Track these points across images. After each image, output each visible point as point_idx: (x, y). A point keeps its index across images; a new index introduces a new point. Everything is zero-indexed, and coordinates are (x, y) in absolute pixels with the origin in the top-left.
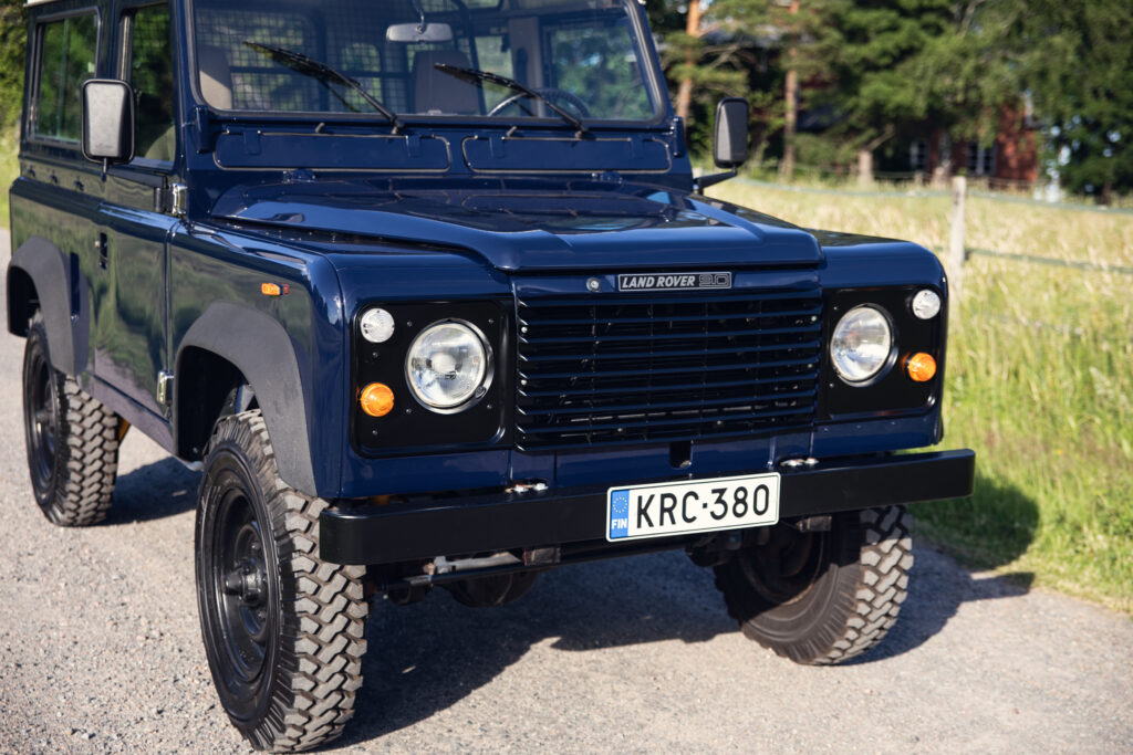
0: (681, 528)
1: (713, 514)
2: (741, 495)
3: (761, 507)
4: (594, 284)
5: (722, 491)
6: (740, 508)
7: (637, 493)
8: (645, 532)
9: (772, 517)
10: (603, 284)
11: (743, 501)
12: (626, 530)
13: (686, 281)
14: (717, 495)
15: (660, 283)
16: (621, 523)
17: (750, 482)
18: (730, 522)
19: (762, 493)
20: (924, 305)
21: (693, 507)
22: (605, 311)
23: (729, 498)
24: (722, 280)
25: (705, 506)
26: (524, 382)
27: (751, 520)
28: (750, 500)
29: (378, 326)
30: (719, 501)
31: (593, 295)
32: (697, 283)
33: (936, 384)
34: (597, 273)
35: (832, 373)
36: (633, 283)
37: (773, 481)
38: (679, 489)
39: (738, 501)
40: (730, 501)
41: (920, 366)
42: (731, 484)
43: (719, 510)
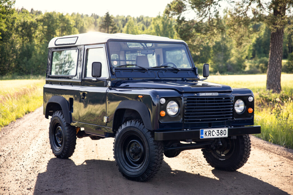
0: (212, 137)
1: (217, 134)
2: (221, 131)
3: (225, 134)
4: (196, 95)
5: (218, 131)
6: (221, 134)
7: (205, 130)
8: (206, 137)
9: (227, 136)
10: (197, 95)
11: (222, 133)
12: (203, 137)
13: (210, 94)
14: (217, 131)
15: (206, 94)
16: (202, 136)
17: (223, 129)
18: (220, 136)
19: (225, 131)
20: (251, 99)
21: (214, 133)
22: (198, 99)
23: (219, 132)
24: (216, 94)
25: (216, 133)
26: (185, 111)
27: (223, 136)
28: (223, 132)
29: (163, 101)
30: (218, 132)
31: (196, 96)
32: (212, 94)
33: (253, 114)
34: (196, 93)
35: (235, 111)
36: (202, 94)
37: (227, 129)
38: (211, 130)
39: (221, 133)
40: (220, 133)
41: (250, 110)
42: (220, 129)
43: (218, 134)
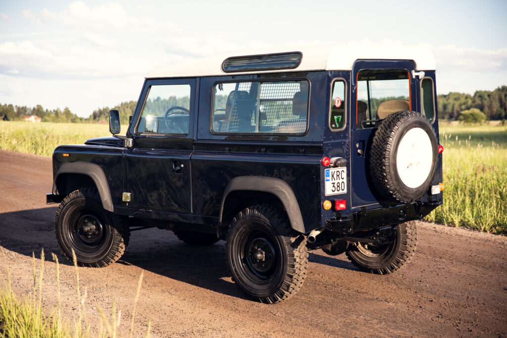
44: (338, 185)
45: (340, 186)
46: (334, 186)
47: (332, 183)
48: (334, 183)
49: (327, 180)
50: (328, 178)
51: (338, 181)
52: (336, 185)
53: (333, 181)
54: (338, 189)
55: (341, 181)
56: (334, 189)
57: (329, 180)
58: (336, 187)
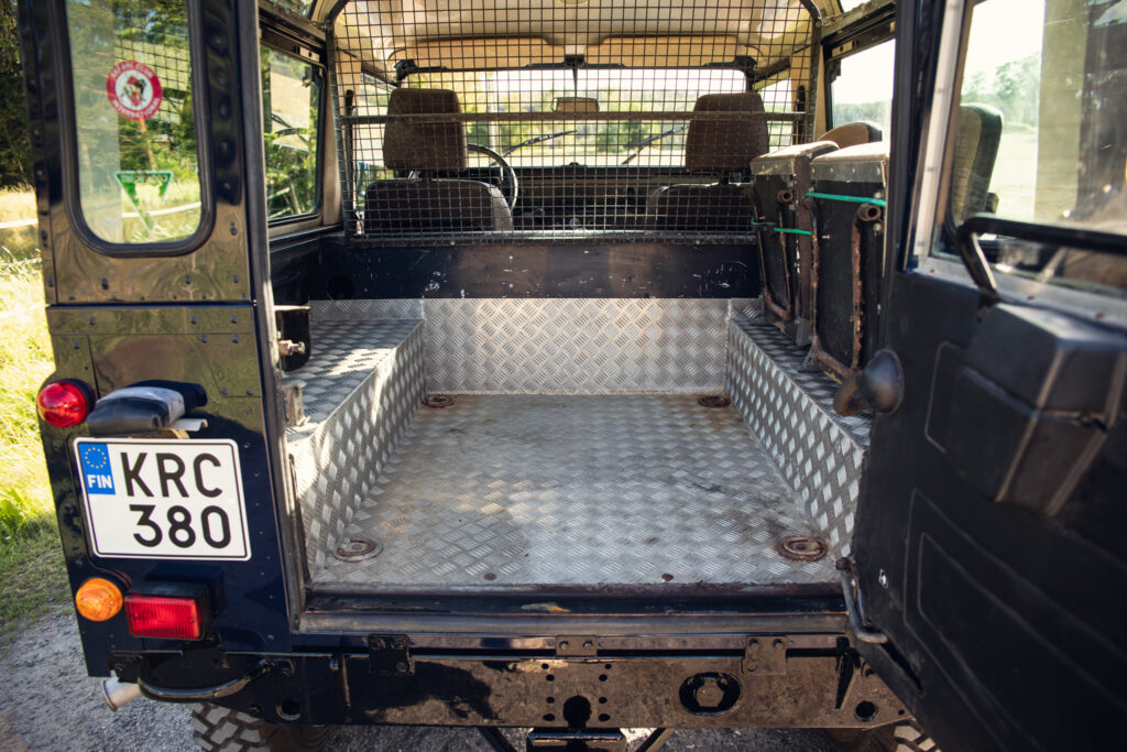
44: (179, 517)
45: (196, 525)
46: (144, 521)
47: (134, 508)
48: (148, 510)
49: (96, 490)
50: (104, 481)
51: (175, 498)
52: (159, 517)
53: (140, 498)
54: (182, 535)
55: (196, 503)
56: (148, 533)
57: (111, 491)
58: (165, 526)
